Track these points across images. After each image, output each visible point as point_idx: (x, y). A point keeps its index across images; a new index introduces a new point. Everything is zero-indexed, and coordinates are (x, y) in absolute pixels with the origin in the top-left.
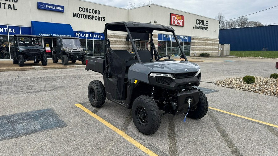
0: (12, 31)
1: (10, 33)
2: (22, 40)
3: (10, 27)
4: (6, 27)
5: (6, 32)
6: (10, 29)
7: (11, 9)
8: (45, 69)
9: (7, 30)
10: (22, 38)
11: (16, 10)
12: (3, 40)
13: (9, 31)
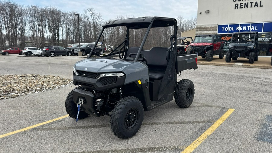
0: (255, 28)
1: (252, 30)
2: (263, 36)
3: (253, 25)
4: (249, 25)
5: (248, 29)
6: (253, 27)
7: (258, 6)
8: (243, 67)
9: (250, 28)
10: (263, 35)
11: (262, 6)
12: (244, 37)
13: (252, 29)
